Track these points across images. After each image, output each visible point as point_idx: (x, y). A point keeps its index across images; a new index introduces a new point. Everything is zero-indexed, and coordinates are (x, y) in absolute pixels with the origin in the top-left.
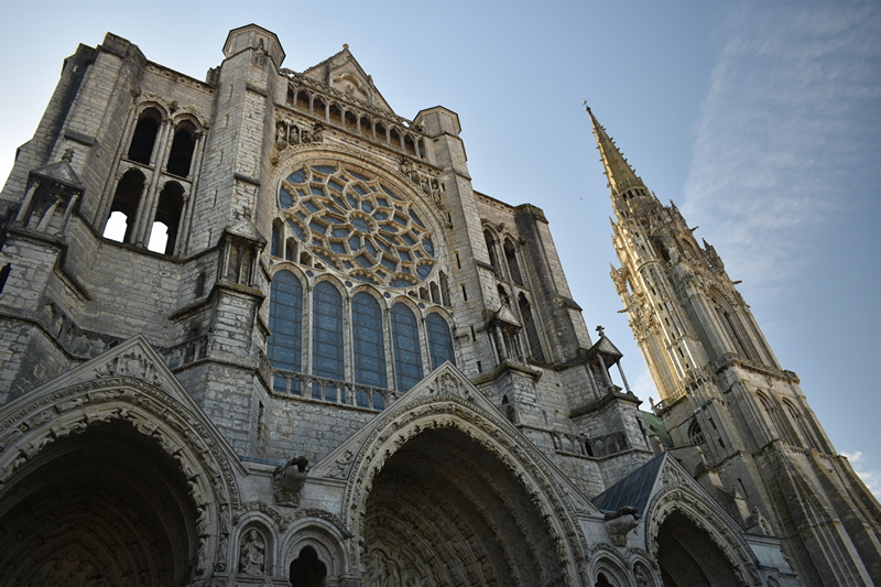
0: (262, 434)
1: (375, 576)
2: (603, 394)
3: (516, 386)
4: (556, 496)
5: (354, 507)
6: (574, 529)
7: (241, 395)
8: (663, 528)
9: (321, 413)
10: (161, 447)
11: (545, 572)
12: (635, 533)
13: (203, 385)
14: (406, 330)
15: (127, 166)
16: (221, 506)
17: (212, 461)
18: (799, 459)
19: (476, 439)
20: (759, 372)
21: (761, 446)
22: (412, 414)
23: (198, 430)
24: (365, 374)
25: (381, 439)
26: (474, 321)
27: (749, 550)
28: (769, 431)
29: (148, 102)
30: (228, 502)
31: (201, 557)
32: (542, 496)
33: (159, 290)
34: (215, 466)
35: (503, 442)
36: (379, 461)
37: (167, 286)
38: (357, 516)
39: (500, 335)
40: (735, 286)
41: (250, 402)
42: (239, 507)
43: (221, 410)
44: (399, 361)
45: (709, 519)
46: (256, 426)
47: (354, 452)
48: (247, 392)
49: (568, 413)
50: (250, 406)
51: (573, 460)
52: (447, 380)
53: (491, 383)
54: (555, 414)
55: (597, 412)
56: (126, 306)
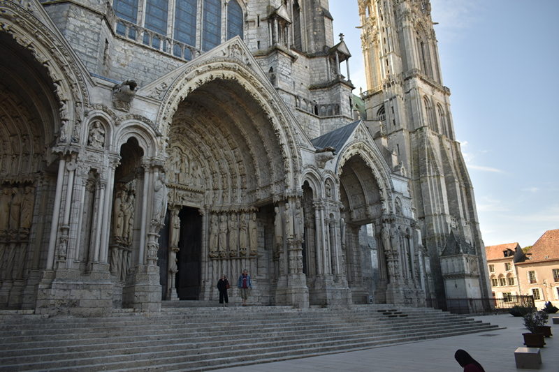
0: (107, 61)
1: (174, 161)
2: (333, 79)
3: (280, 62)
4: (290, 134)
5: (165, 118)
6: (297, 155)
7: (92, 32)
8: (348, 163)
9: (148, 55)
10: (34, 57)
11: (275, 175)
12: (331, 162)
13: (65, 19)
14: (213, 8)
16: (77, 103)
17: (71, 72)
18: (434, 140)
19: (248, 91)
20: (429, 84)
21: (416, 128)
22: (209, 66)
23: (60, 50)
24: (181, 34)
25: (187, 79)
26: (260, 12)
27: (391, 182)
28: (423, 120)
30: (82, 101)
31: (62, 132)
32: (282, 132)
34: (73, 77)
35: (265, 96)
36: (184, 93)
38: (166, 124)
39: (276, 25)
40: (434, 26)
41: (99, 38)
42: (89, 106)
43: (78, 40)
44: (205, 30)
45: (375, 162)
46: (103, 55)
47: (168, 84)
48: (97, 30)
49: (309, 86)
50: (98, 41)
51: (305, 115)
52: (236, 48)
53: (264, 57)
54: (301, 85)
55: (327, 89)
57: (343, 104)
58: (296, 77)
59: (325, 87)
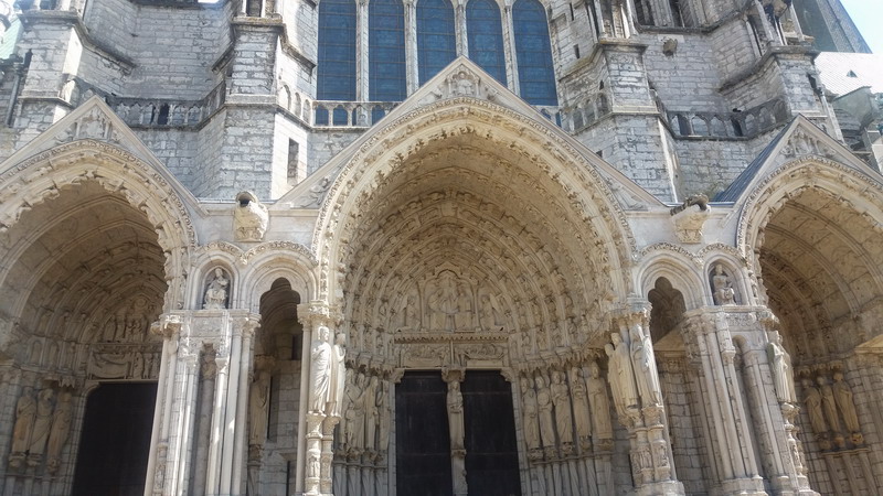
2: (764, 53)
5: (328, 235)
6: (622, 231)
7: (262, 136)
8: (779, 216)
10: (128, 202)
12: (720, 225)
13: (222, 132)
14: (485, 26)
16: (182, 249)
17: (171, 207)
19: (499, 143)
22: (409, 127)
23: (155, 180)
25: (366, 160)
30: (187, 244)
32: (583, 196)
33: (200, 41)
34: (174, 213)
35: (533, 141)
36: (367, 185)
37: (208, 37)
38: (334, 243)
39: (596, 6)
41: (272, 141)
42: (196, 248)
43: (241, 154)
46: (284, 164)
47: (332, 179)
48: (268, 132)
49: (718, 86)
50: (272, 146)
51: (706, 145)
52: (461, 79)
53: (587, 68)
54: (696, 90)
55: (754, 77)
56: (169, 66)
57: (792, 95)
58: (683, 79)
59: (750, 76)
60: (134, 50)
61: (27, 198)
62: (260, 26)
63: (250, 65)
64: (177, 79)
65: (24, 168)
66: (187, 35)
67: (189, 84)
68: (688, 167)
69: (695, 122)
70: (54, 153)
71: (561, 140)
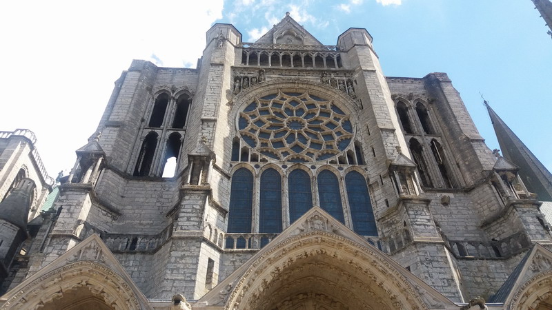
0: (213, 279)
2: (506, 203)
3: (411, 212)
7: (192, 257)
13: (168, 255)
14: (329, 188)
15: (147, 132)
22: (284, 250)
26: (381, 171)
29: (160, 91)
33: (161, 200)
36: (256, 289)
37: (166, 197)
39: (396, 176)
41: (197, 260)
43: (178, 269)
46: (204, 275)
47: (234, 285)
48: (196, 254)
49: (480, 224)
50: (197, 263)
51: (478, 262)
52: (316, 220)
53: (395, 213)
54: (466, 227)
55: (502, 219)
56: (141, 214)
57: (529, 230)
58: (457, 220)
59: (499, 218)
60: (121, 205)
61: (43, 299)
62: (197, 190)
63: (189, 213)
64: (145, 222)
65: (45, 278)
66: (154, 196)
67: (152, 225)
68: (468, 278)
69: (468, 247)
70: (65, 269)
71: (382, 259)
